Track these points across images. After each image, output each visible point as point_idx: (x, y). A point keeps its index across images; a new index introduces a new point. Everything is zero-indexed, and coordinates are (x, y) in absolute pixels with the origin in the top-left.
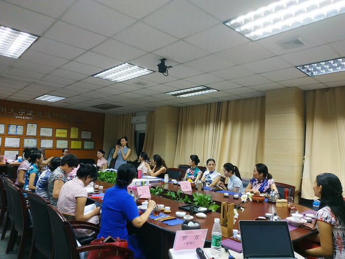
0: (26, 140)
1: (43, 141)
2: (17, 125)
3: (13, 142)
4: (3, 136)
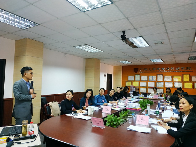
0: (157, 83)
2: (153, 76)
3: (151, 85)
4: (147, 82)
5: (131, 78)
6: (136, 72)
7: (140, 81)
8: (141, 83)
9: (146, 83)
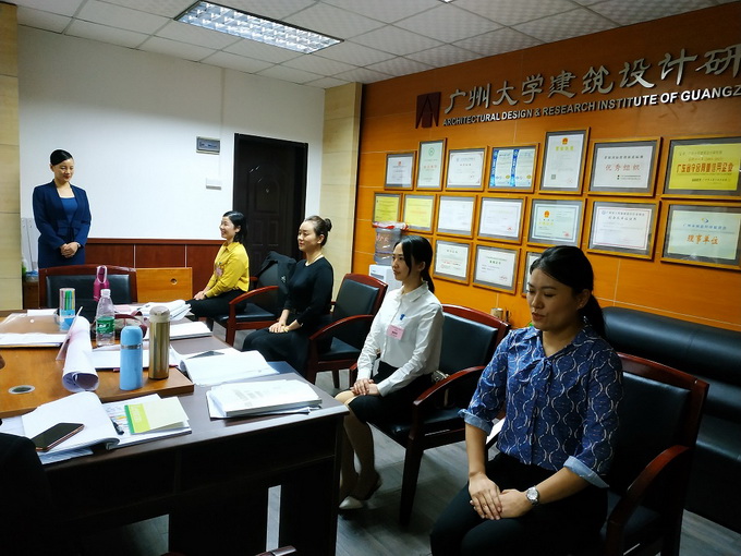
0: (539, 211)
1: (603, 216)
2: (517, 149)
3: (501, 218)
4: (478, 195)
5: (399, 170)
6: (427, 125)
7: (442, 192)
8: (445, 204)
9: (469, 206)
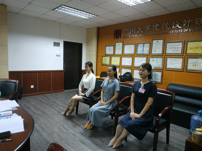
1: (169, 60)
2: (144, 44)
3: (140, 62)
5: (109, 50)
6: (117, 37)
8: (123, 59)
